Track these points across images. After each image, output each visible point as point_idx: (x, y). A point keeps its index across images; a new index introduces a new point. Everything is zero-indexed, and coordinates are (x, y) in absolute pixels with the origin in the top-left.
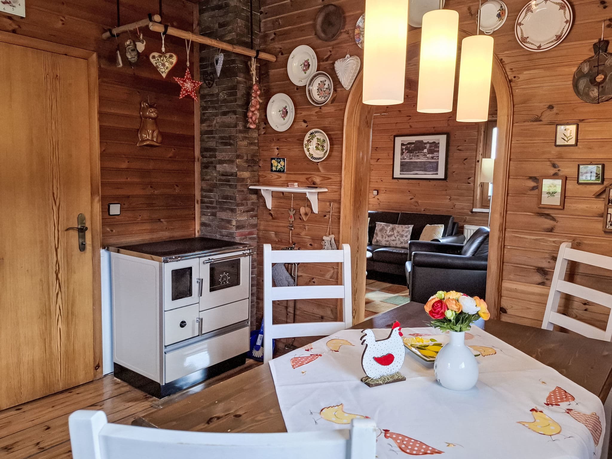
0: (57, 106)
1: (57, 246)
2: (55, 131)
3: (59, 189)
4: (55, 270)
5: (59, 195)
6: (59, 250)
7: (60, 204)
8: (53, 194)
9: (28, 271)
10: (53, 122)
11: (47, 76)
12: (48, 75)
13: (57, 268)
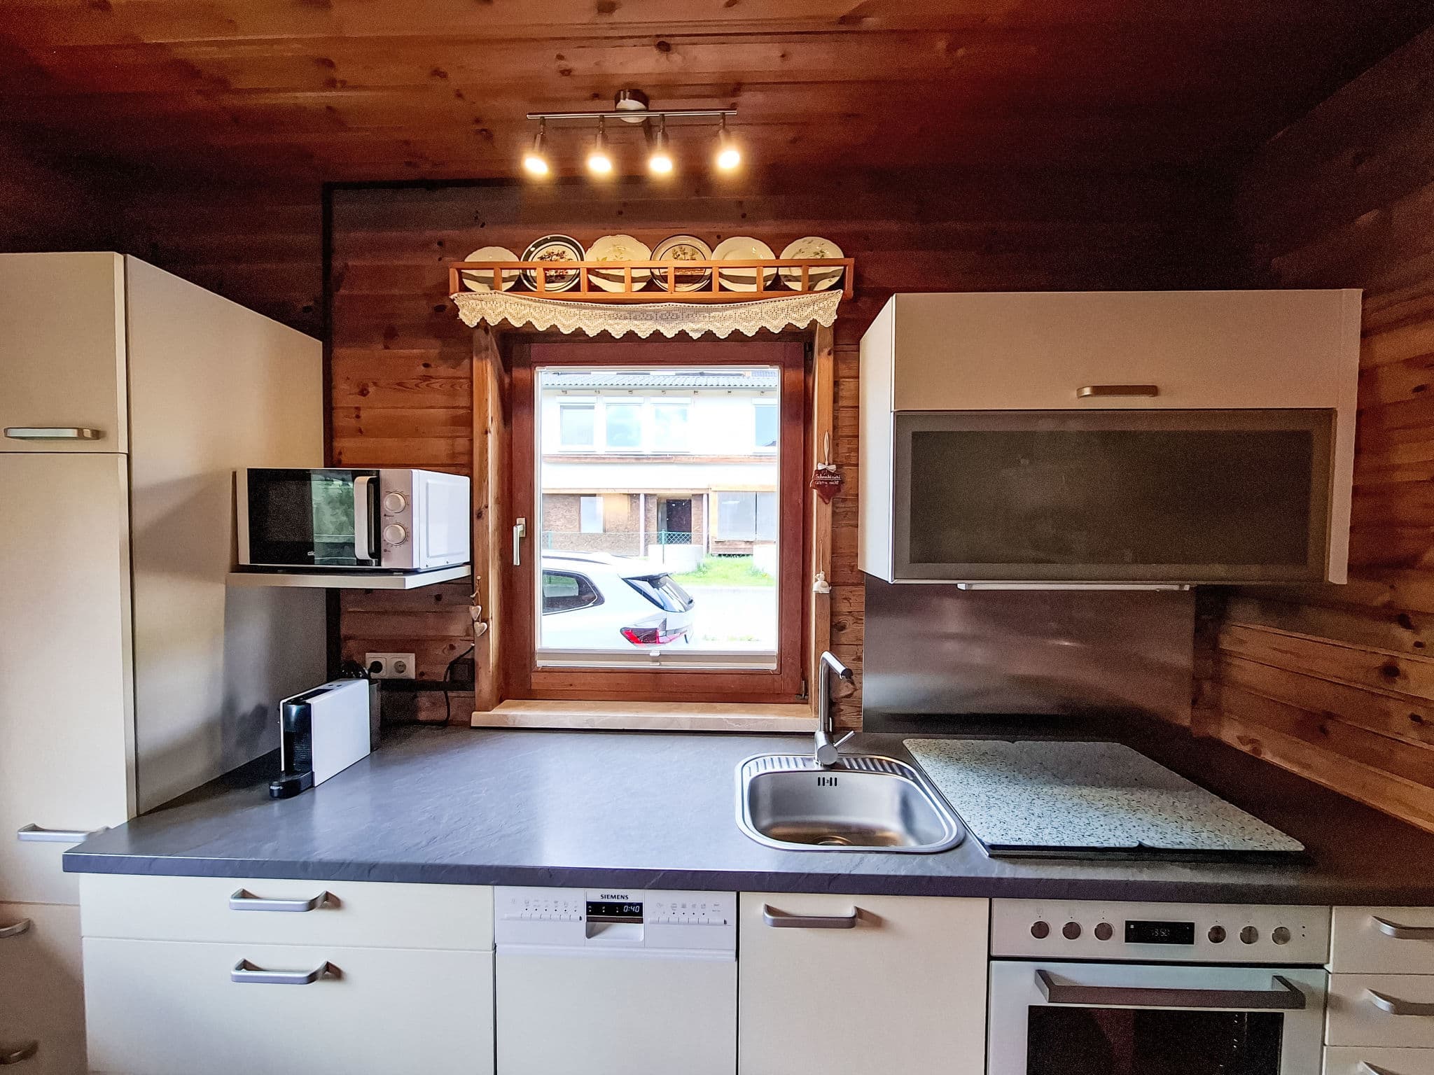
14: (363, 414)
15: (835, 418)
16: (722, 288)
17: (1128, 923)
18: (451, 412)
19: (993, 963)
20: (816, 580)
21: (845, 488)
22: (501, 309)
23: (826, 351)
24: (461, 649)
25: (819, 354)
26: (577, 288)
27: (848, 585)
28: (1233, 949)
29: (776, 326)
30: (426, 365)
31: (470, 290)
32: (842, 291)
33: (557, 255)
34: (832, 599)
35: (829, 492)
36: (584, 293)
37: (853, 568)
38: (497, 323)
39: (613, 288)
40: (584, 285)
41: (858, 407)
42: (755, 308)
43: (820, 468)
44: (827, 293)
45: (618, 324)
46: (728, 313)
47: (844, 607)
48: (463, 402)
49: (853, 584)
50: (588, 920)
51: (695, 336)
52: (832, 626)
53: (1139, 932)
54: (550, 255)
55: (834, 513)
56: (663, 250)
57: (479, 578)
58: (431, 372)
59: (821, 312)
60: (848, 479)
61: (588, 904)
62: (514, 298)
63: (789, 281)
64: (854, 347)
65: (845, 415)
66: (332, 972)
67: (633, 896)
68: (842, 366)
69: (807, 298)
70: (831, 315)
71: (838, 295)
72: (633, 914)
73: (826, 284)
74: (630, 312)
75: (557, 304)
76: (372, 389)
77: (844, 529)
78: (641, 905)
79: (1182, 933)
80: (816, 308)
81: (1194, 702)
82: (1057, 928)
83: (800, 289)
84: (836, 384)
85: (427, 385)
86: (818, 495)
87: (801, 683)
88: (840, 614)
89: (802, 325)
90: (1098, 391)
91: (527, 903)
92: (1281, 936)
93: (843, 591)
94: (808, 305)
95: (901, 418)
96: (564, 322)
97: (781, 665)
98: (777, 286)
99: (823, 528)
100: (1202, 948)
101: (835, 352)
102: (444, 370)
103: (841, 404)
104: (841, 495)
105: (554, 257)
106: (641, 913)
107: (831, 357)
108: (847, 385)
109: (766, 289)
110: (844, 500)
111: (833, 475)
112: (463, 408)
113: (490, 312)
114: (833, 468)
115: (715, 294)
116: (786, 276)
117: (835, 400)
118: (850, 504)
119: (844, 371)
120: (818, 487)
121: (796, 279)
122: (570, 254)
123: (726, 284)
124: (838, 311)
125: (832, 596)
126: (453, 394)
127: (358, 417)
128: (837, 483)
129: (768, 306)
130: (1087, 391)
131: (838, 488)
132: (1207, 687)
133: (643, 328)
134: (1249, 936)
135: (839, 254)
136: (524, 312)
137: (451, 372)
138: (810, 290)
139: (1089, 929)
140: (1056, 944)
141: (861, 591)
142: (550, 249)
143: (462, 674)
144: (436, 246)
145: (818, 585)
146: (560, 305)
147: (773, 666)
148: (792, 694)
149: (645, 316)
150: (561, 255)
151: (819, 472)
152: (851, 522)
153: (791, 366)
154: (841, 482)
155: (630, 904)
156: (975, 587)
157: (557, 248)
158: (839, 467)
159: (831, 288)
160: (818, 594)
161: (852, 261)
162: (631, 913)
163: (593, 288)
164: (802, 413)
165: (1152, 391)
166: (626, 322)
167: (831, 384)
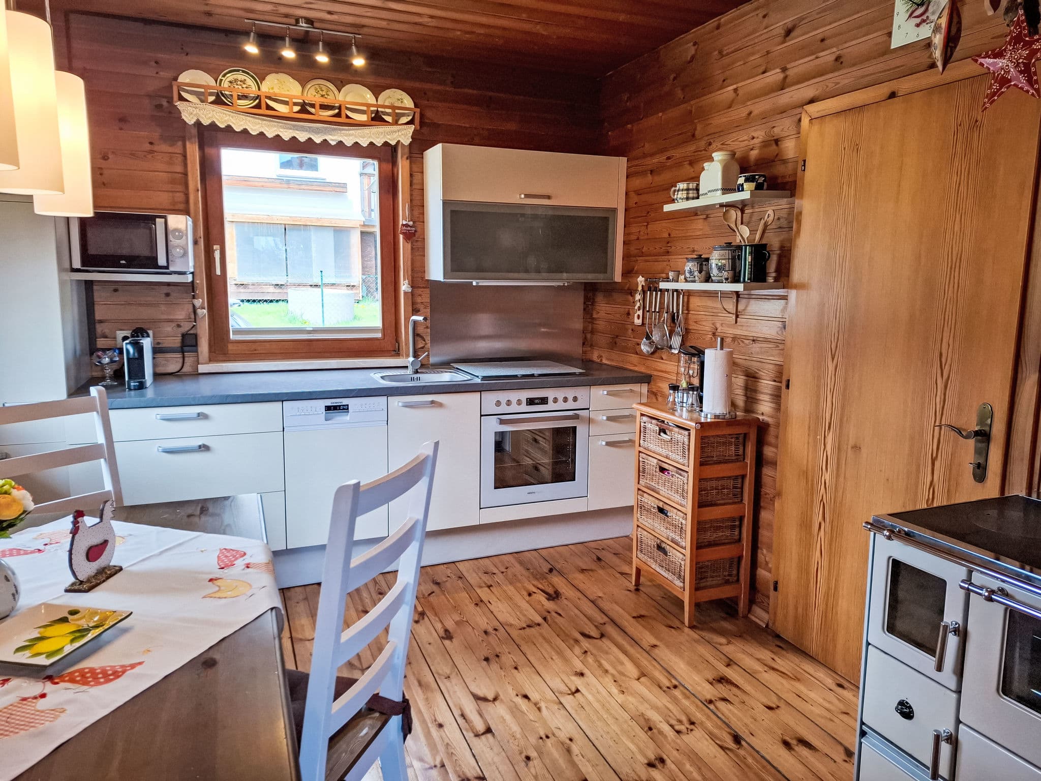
0: (968, 182)
1: (934, 455)
2: (958, 234)
3: (951, 347)
4: (927, 498)
5: (949, 359)
6: (937, 464)
7: (949, 377)
8: (941, 355)
9: (888, 480)
10: (958, 216)
11: (959, 127)
12: (960, 125)
13: (931, 496)
14: (105, 172)
15: (411, 195)
16: (347, 117)
17: (527, 399)
18: (170, 175)
19: (482, 417)
20: (404, 284)
21: (417, 235)
22: (210, 115)
23: (405, 157)
24: (186, 327)
25: (402, 158)
26: (258, 106)
27: (420, 288)
28: (561, 405)
29: (379, 142)
30: (151, 143)
31: (187, 100)
32: (414, 126)
33: (241, 81)
34: (412, 295)
35: (409, 236)
36: (263, 111)
37: (423, 278)
38: (208, 124)
39: (282, 109)
40: (263, 106)
41: (423, 189)
42: (366, 131)
43: (404, 223)
44: (405, 126)
45: (286, 132)
46: (351, 132)
47: (419, 300)
48: (179, 169)
49: (423, 288)
50: (326, 413)
51: (333, 143)
52: (413, 310)
53: (531, 402)
54: (236, 80)
55: (412, 249)
56: (309, 86)
57: (198, 282)
58: (156, 148)
59: (403, 136)
60: (419, 230)
61: (326, 407)
62: (217, 108)
63: (384, 115)
64: (420, 156)
65: (415, 193)
66: (204, 448)
67: (344, 401)
68: (413, 166)
69: (395, 128)
70: (408, 139)
71: (412, 128)
72: (345, 408)
73: (404, 120)
74: (294, 126)
75: (247, 116)
76: (111, 156)
77: (417, 257)
78: (348, 405)
79: (544, 401)
80: (400, 134)
81: (584, 344)
82: (504, 402)
83: (391, 121)
84: (411, 175)
85: (152, 157)
86: (403, 238)
87: (395, 345)
88: (417, 303)
89: (393, 143)
90: (527, 196)
91: (298, 408)
92: (575, 399)
93: (419, 291)
94: (395, 132)
95: (446, 203)
96: (252, 127)
97: (384, 335)
98: (377, 118)
99: (406, 256)
100: (551, 406)
101: (410, 157)
102: (165, 148)
103: (413, 187)
104: (415, 238)
105: (239, 83)
106: (348, 409)
107: (408, 161)
108: (417, 177)
109: (373, 119)
110: (417, 241)
111: (411, 227)
112: (178, 173)
113: (203, 116)
114: (411, 223)
115: (343, 120)
116: (382, 112)
117: (411, 185)
118: (419, 243)
119: (415, 168)
120: (403, 233)
121: (388, 114)
122: (250, 82)
123: (350, 114)
124: (412, 137)
125: (412, 293)
126: (170, 163)
127: (101, 174)
128: (413, 232)
129: (374, 130)
130: (523, 196)
131: (414, 234)
132: (589, 336)
133: (302, 135)
134: (565, 400)
135: (411, 104)
136: (226, 119)
137: (170, 150)
138: (396, 123)
139: (514, 402)
140: (504, 409)
141: (428, 291)
142: (235, 77)
143: (189, 341)
144: (153, 63)
145: (405, 287)
146: (249, 116)
147: (379, 335)
148: (390, 351)
149: (303, 129)
150: (244, 82)
151: (403, 225)
152: (421, 253)
153: (384, 160)
154: (416, 231)
155: (343, 405)
156: (480, 284)
157: (240, 76)
158: (414, 222)
159: (408, 123)
160: (405, 293)
161: (418, 110)
162: (344, 409)
163: (269, 107)
164: (391, 190)
165: (549, 197)
166: (291, 131)
167: (409, 175)
